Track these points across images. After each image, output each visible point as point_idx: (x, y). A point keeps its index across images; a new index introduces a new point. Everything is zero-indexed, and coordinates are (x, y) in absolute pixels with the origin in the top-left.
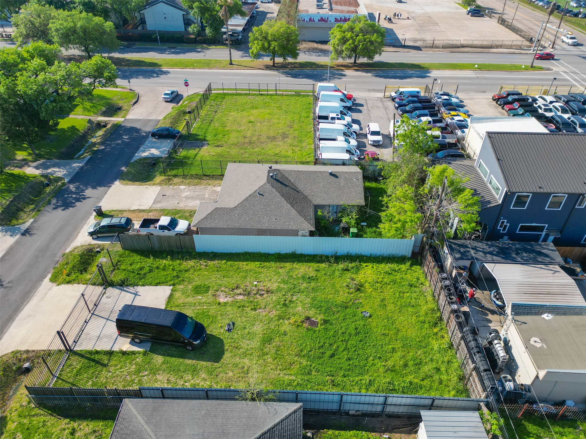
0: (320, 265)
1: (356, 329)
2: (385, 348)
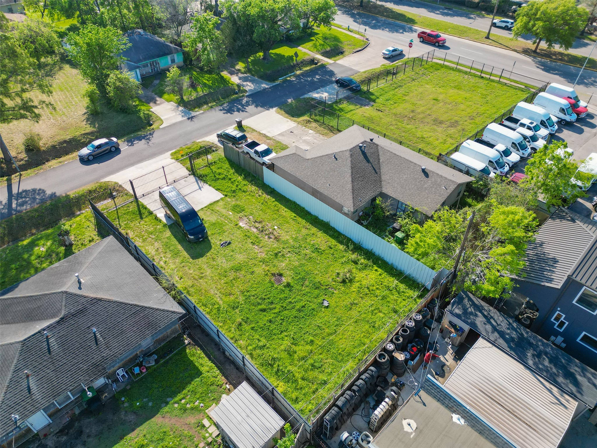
0: (339, 245)
1: (303, 307)
2: (306, 336)
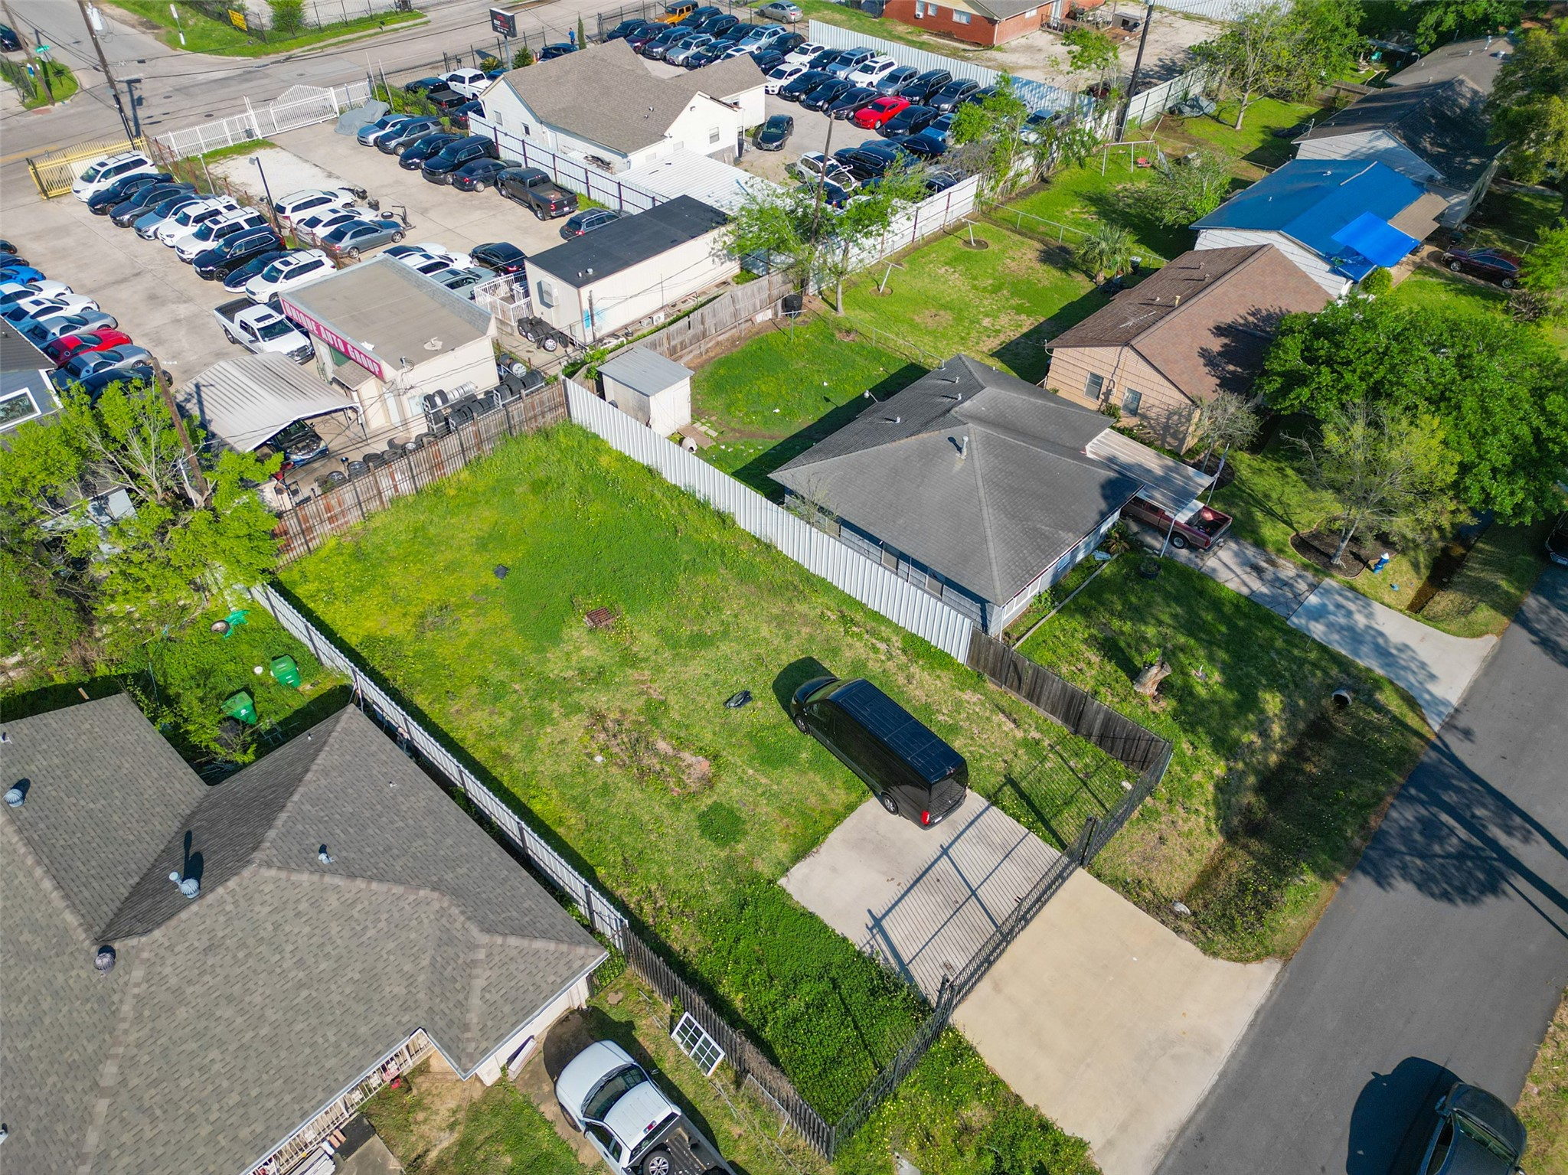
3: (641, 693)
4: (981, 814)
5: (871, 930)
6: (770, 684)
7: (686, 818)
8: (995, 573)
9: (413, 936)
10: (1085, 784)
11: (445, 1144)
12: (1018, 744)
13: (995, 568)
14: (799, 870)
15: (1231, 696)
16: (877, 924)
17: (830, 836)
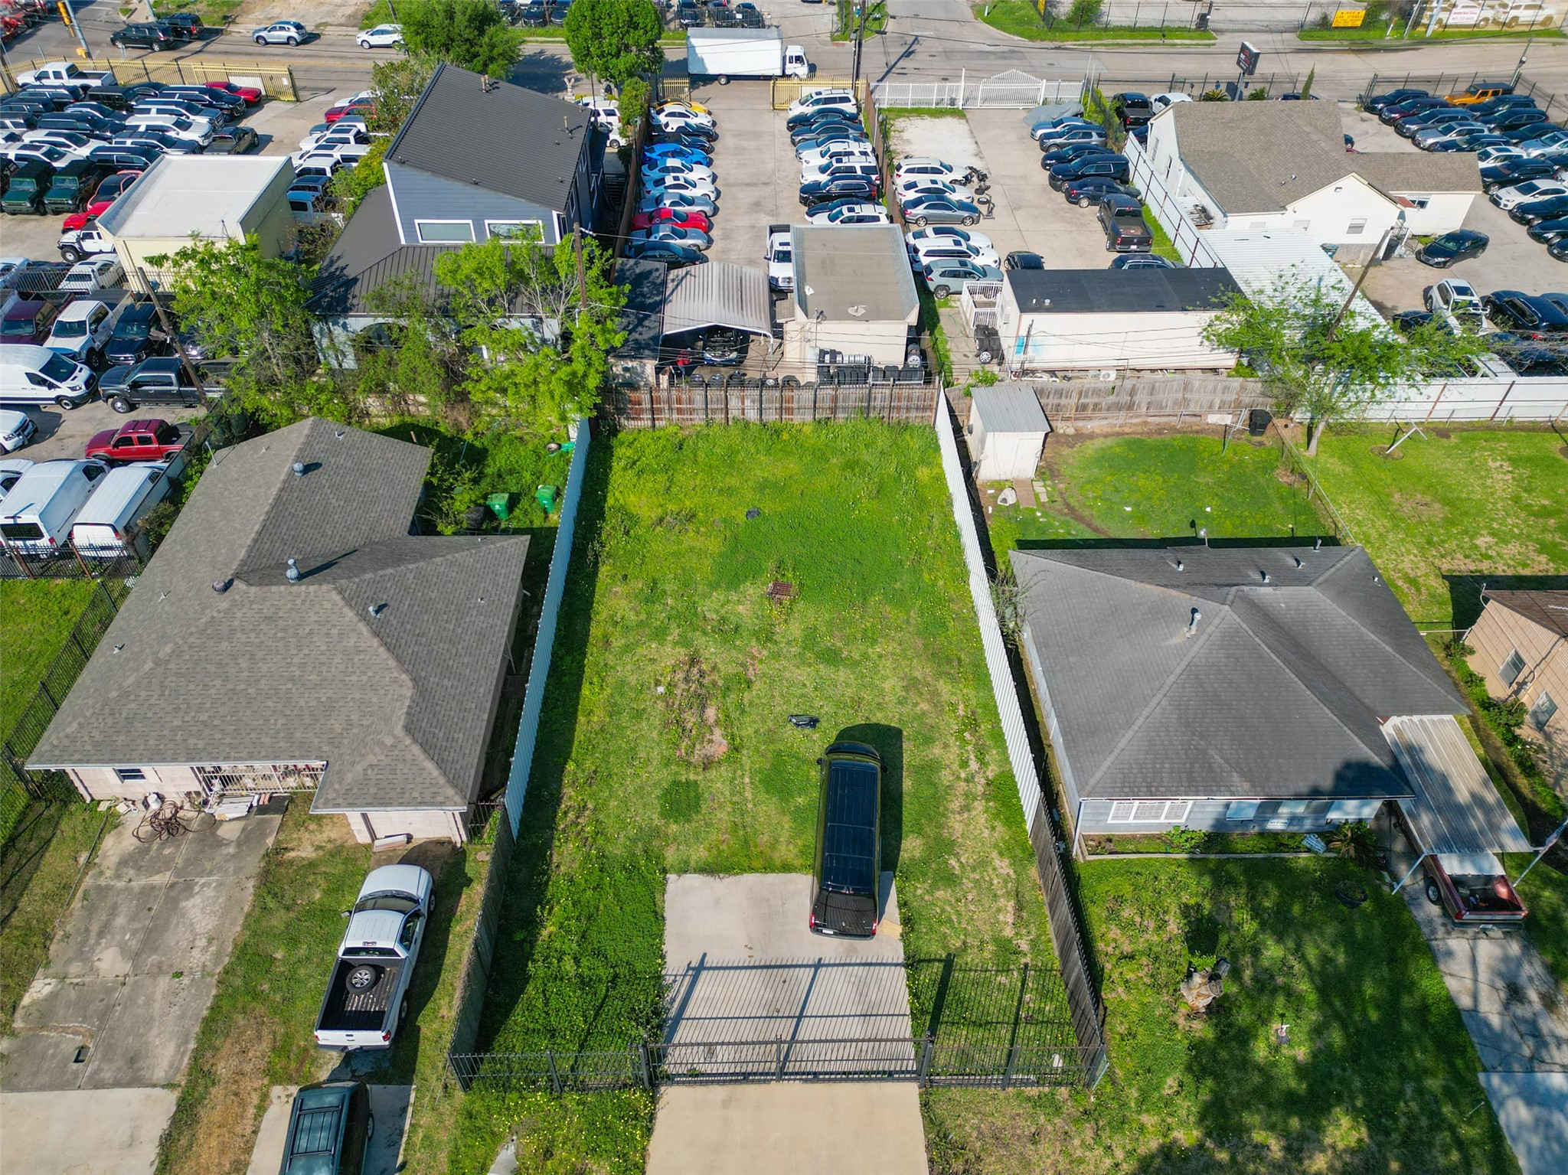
0: (603, 574)
3: (742, 665)
4: (886, 965)
5: (689, 968)
6: (842, 727)
7: (664, 777)
8: (1107, 763)
9: (375, 700)
10: (1016, 1023)
11: (304, 855)
12: (996, 940)
13: (1112, 758)
14: (692, 880)
15: (1293, 1083)
16: (697, 971)
17: (746, 875)
